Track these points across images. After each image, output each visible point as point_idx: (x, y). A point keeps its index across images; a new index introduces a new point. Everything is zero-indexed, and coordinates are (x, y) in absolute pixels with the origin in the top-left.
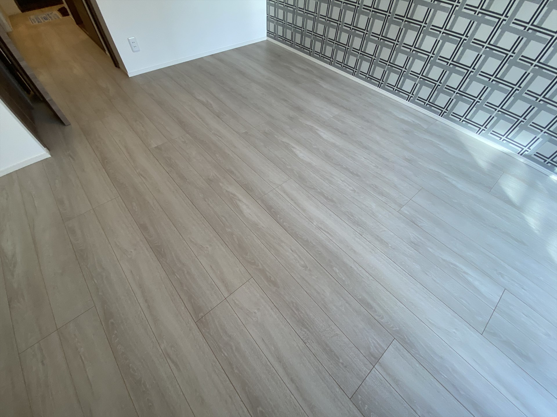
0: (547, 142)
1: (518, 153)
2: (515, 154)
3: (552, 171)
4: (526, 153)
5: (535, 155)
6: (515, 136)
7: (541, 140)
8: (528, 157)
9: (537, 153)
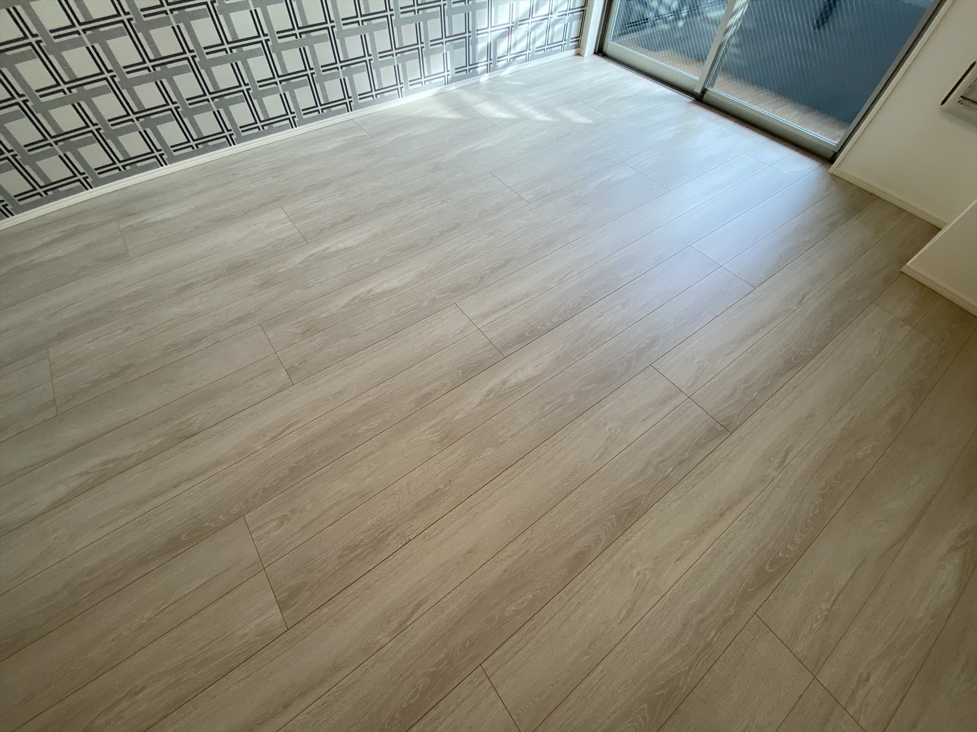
0: (455, 51)
1: (445, 84)
2: (443, 88)
3: (477, 76)
4: (449, 77)
5: (456, 73)
6: (429, 71)
7: (448, 53)
8: (454, 80)
9: (456, 69)
